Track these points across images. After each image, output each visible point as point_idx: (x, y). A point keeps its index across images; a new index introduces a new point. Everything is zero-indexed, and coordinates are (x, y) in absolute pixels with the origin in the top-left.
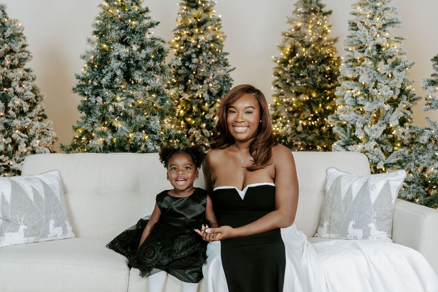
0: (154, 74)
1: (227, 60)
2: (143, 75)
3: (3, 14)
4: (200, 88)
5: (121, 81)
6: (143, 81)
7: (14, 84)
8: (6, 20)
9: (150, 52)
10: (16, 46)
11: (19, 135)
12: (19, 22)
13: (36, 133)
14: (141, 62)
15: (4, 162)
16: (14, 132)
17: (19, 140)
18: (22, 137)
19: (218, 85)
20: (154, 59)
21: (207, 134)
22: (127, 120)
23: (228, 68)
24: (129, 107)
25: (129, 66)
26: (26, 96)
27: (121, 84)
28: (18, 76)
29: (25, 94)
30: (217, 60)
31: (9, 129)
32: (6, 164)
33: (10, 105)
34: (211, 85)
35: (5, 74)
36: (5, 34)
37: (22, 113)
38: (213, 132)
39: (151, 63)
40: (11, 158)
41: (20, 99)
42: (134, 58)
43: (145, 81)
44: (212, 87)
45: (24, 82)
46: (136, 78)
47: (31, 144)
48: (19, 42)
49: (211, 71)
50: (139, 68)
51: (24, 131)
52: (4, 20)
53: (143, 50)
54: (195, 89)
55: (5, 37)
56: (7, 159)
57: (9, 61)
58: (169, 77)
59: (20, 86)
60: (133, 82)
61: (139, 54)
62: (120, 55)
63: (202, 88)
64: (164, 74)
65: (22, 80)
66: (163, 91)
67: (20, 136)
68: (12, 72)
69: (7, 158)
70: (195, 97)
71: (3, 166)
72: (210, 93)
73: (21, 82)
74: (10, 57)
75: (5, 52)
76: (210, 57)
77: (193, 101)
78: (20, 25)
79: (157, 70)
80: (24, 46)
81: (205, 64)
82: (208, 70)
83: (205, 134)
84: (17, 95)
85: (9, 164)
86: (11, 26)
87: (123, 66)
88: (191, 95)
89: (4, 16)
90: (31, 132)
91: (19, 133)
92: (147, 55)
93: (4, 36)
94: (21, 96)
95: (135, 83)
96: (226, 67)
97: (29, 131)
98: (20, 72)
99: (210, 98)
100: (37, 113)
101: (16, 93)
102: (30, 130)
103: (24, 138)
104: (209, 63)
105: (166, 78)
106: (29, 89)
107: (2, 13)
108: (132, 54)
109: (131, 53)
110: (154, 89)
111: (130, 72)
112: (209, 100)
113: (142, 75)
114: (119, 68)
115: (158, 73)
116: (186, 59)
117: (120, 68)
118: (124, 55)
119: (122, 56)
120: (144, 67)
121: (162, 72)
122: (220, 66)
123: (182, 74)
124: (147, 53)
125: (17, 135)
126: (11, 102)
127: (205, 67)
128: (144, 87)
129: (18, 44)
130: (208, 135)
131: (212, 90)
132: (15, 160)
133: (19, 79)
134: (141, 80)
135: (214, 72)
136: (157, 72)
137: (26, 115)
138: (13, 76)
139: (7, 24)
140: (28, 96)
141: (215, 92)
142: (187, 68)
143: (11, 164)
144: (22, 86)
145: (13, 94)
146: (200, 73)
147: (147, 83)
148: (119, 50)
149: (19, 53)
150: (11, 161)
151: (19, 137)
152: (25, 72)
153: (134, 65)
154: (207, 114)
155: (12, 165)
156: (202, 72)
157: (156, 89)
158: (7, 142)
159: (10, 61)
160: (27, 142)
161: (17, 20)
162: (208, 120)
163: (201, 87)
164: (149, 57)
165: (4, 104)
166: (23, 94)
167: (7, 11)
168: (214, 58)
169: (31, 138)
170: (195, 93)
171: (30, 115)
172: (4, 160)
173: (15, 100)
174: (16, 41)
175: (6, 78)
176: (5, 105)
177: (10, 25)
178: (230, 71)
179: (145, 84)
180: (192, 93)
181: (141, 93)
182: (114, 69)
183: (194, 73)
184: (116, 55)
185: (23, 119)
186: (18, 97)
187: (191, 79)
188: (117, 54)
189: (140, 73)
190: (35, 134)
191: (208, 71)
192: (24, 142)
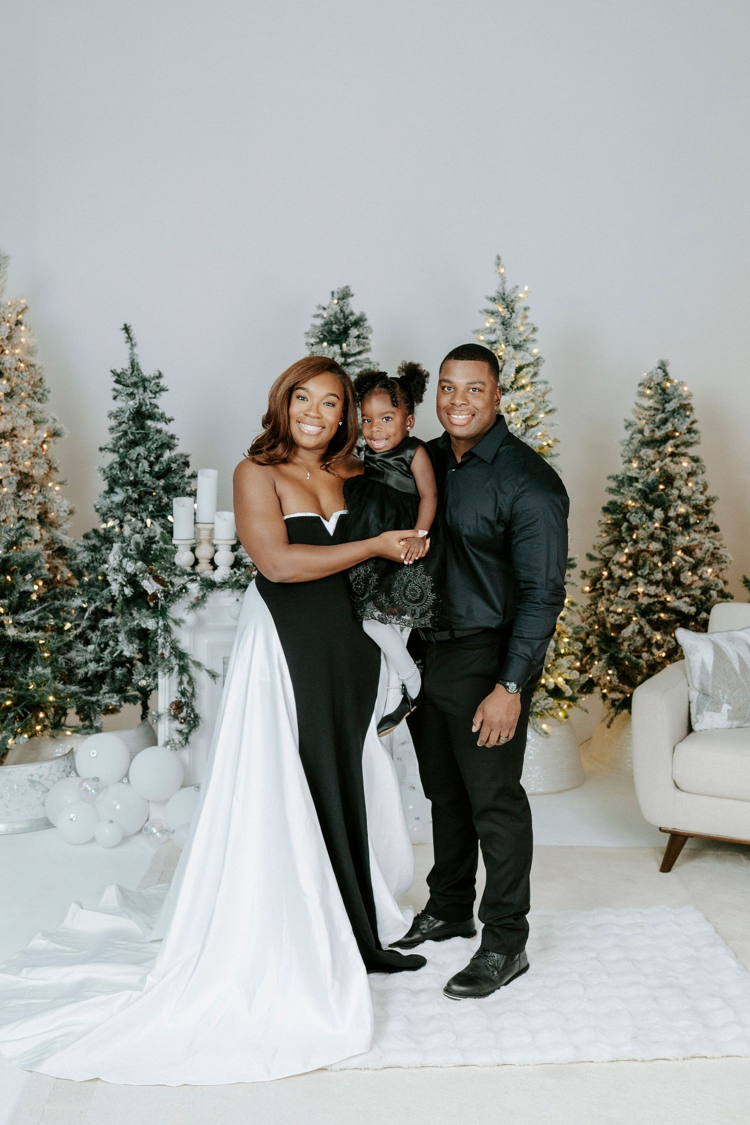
3: (664, 376)
7: (678, 483)
8: (668, 385)
10: (682, 423)
12: (686, 385)
13: (707, 556)
26: (694, 500)
28: (684, 470)
29: (693, 498)
31: (668, 549)
32: (662, 599)
33: (672, 513)
36: (667, 405)
37: (686, 526)
40: (668, 592)
41: (685, 506)
45: (691, 479)
47: (699, 572)
48: (687, 419)
51: (688, 551)
52: (666, 384)
55: (666, 410)
57: (671, 447)
65: (691, 474)
68: (672, 461)
71: (659, 602)
78: (686, 389)
80: (693, 422)
84: (682, 498)
85: (665, 599)
86: (675, 394)
89: (666, 377)
90: (699, 554)
91: (682, 555)
93: (664, 409)
98: (685, 464)
100: (708, 526)
101: (680, 497)
102: (697, 551)
106: (700, 490)
107: (663, 374)
125: (680, 559)
126: (672, 509)
129: (685, 421)
133: (685, 475)
137: (693, 529)
138: (677, 471)
139: (669, 391)
140: (698, 502)
143: (669, 599)
144: (689, 485)
145: (677, 498)
149: (685, 434)
150: (668, 596)
151: (682, 561)
152: (694, 464)
155: (669, 602)
158: (666, 569)
160: (693, 568)
161: (682, 382)
165: (662, 512)
166: (690, 497)
167: (669, 369)
169: (699, 563)
171: (696, 528)
172: (661, 594)
173: (679, 506)
174: (681, 416)
175: (665, 471)
176: (664, 513)
177: (674, 392)
185: (686, 533)
186: (682, 502)
190: (704, 558)
192: (687, 568)
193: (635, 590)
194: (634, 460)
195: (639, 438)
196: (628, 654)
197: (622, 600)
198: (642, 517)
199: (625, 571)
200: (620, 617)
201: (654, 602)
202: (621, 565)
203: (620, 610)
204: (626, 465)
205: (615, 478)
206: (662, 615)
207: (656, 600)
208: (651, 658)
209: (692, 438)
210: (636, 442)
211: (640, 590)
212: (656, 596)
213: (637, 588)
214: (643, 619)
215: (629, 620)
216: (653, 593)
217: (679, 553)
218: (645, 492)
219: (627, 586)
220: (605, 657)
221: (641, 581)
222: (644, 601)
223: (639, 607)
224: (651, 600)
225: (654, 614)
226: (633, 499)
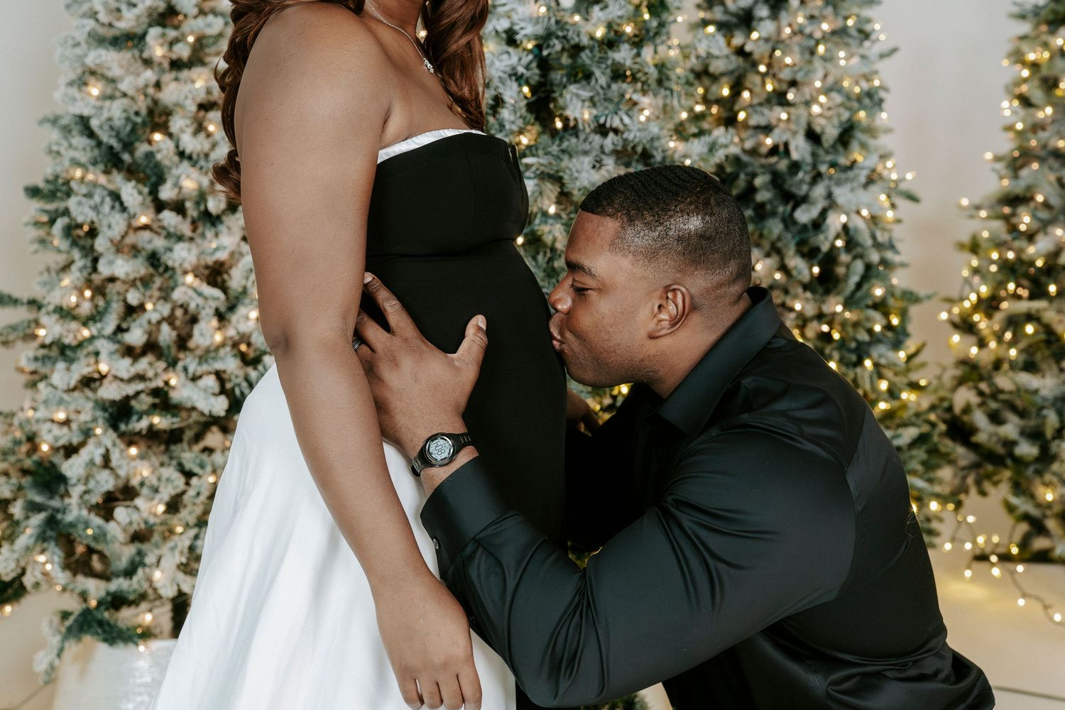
0: (635, 91)
1: (869, 21)
2: (596, 99)
4: (779, 120)
5: (520, 123)
6: (596, 118)
7: (177, 123)
9: (620, 13)
11: (195, 290)
13: (249, 285)
14: (587, 51)
15: (150, 379)
16: (180, 280)
17: (198, 306)
18: (206, 299)
19: (842, 110)
20: (635, 36)
21: (799, 273)
22: (540, 257)
23: (873, 49)
24: (545, 214)
25: (544, 65)
27: (521, 132)
28: (190, 96)
30: (839, 24)
31: (165, 272)
32: (159, 383)
33: (166, 193)
34: (816, 109)
35: (151, 91)
37: (205, 218)
38: (820, 265)
39: (623, 55)
40: (172, 364)
41: (196, 173)
42: (565, 37)
43: (602, 120)
44: (821, 115)
45: (211, 115)
46: (570, 113)
47: (235, 319)
49: (817, 64)
50: (581, 75)
51: (215, 274)
53: (596, 8)
54: (763, 122)
56: (160, 371)
57: (160, 46)
58: (683, 101)
59: (200, 128)
60: (559, 124)
61: (582, 23)
62: (516, 28)
63: (789, 120)
64: (666, 89)
65: (206, 106)
66: (664, 151)
67: (200, 294)
68: (176, 79)
69: (161, 365)
70: (764, 150)
71: (149, 391)
72: (813, 136)
73: (202, 113)
74: (163, 35)
75: (150, 15)
76: (816, 13)
77: (757, 162)
79: (643, 79)
81: (797, 39)
82: (807, 56)
83: (794, 273)
84: (190, 158)
85: (167, 383)
87: (527, 68)
88: (749, 145)
90: (235, 280)
91: (197, 282)
92: (609, 26)
94: (202, 163)
95: (566, 127)
96: (867, 44)
97: (229, 275)
98: (197, 82)
99: (814, 155)
101: (182, 155)
103: (215, 299)
104: (810, 36)
105: (675, 103)
108: (557, 22)
109: (553, 21)
110: (634, 148)
111: (552, 85)
112: (809, 159)
113: (591, 99)
114: (510, 76)
115: (646, 87)
116: (734, 20)
117: (515, 74)
118: (529, 30)
119: (523, 32)
120: (597, 73)
121: (660, 82)
122: (847, 45)
123: (723, 74)
124: (610, 17)
125: (191, 293)
126: (168, 184)
127: (796, 49)
128: (597, 139)
130: (806, 277)
131: (821, 125)
132: (185, 369)
133: (193, 108)
134: (587, 116)
135: (829, 66)
136: (643, 83)
137: (222, 222)
138: (176, 97)
141: (831, 132)
142: (740, 52)
143: (173, 382)
144: (205, 129)
145: (176, 159)
146: (780, 69)
147: (608, 125)
148: (513, 10)
149: (196, 17)
150: (171, 376)
151: (195, 296)
153: (565, 60)
154: (804, 207)
155: (175, 388)
156: (788, 65)
157: (639, 149)
159: (166, 48)
160: (223, 309)
162: (805, 226)
163: (784, 116)
164: (616, 32)
165: (146, 190)
166: (207, 155)
168: (831, 17)
169: (237, 298)
170: (761, 137)
172: (150, 374)
173: (183, 177)
175: (156, 102)
176: (150, 193)
178: (882, 56)
179: (602, 130)
180: (752, 136)
181: (587, 161)
182: (496, 82)
183: (762, 68)
184: (500, 29)
185: (209, 235)
186: (192, 167)
187: (751, 91)
188: (503, 24)
189: (586, 94)
190: (245, 288)
191: (810, 62)
192: (211, 311)
193: (90, 369)
194: (92, 80)
195: (88, 29)
196: (85, 512)
197: (59, 393)
198: (102, 202)
199: (74, 325)
200: (65, 430)
201: (138, 394)
202: (64, 313)
203: (61, 416)
204: (74, 91)
205: (54, 121)
206: (156, 420)
207: (140, 386)
208: (135, 517)
209: (209, 25)
210: (81, 36)
211: (104, 368)
212: (141, 377)
213: (97, 362)
214: (110, 432)
215: (87, 433)
216: (125, 376)
217: (190, 279)
218: (111, 148)
219: (71, 361)
220: (38, 519)
221: (104, 346)
222: (110, 392)
223: (102, 405)
224: (130, 389)
225: (140, 419)
226: (76, 163)
